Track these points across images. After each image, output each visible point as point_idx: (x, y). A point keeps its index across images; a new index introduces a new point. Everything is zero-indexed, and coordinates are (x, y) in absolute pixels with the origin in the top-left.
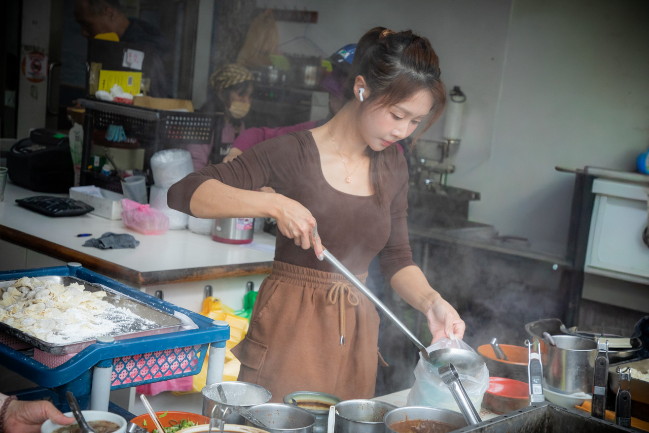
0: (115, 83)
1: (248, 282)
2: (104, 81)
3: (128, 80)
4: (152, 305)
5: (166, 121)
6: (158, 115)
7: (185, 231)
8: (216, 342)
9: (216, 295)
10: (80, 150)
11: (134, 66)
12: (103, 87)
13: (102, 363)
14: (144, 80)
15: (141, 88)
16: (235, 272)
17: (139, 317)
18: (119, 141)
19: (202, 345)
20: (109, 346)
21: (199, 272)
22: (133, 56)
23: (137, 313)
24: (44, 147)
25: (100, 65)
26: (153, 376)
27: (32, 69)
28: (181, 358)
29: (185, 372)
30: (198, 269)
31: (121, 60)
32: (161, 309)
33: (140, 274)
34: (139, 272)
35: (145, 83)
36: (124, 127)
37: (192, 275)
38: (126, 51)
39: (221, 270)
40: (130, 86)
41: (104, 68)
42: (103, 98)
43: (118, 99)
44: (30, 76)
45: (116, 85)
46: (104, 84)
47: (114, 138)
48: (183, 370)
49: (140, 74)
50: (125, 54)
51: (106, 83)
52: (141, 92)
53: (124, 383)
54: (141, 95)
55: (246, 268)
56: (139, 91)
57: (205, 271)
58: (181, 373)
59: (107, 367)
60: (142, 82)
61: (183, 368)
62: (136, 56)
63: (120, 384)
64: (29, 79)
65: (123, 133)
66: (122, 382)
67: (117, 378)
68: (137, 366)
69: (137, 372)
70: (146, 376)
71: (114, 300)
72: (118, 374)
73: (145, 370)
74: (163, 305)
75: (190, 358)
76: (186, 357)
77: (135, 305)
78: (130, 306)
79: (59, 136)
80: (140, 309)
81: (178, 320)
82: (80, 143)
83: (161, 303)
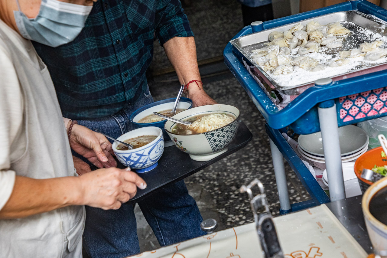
53: (357, 118)
63: (352, 119)
66: (354, 117)
67: (348, 114)
68: (368, 101)
69: (370, 106)
70: (381, 109)
71: (380, 30)
72: (348, 111)
73: (379, 104)
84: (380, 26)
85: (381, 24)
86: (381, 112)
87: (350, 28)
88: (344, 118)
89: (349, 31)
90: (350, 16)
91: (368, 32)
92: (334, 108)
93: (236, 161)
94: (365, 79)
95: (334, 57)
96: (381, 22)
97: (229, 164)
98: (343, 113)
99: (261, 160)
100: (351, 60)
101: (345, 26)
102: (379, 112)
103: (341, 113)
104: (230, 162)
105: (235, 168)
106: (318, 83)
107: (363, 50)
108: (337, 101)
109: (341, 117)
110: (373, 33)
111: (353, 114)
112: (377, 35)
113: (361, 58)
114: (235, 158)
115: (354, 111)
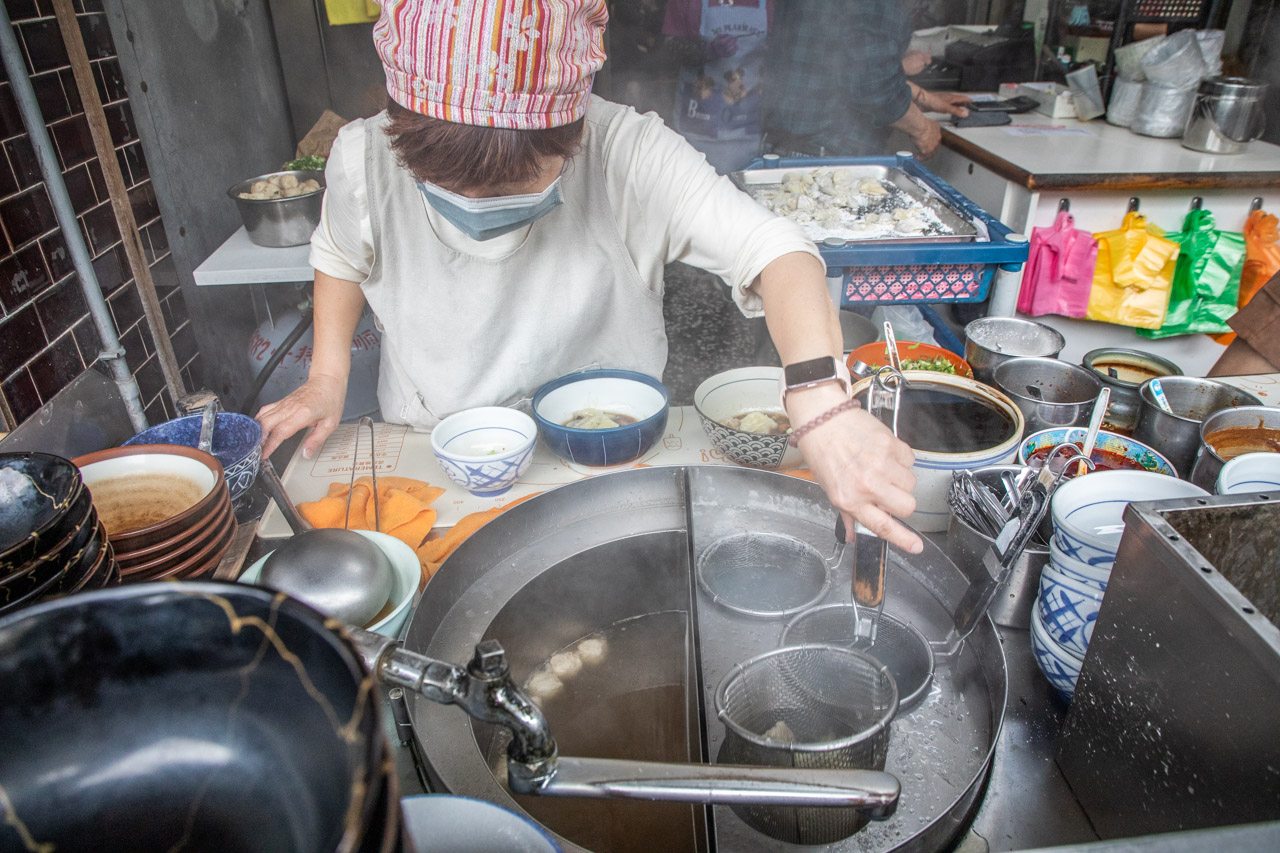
4: (956, 207)
7: (1100, 125)
8: (1008, 264)
9: (1143, 209)
16: (1167, 182)
17: (938, 221)
19: (986, 265)
20: (835, 250)
21: (1114, 178)
23: (939, 216)
26: (909, 297)
28: (952, 278)
29: (957, 298)
30: (1113, 175)
32: (963, 212)
33: (1031, 176)
34: (1030, 173)
37: (1103, 181)
39: (1148, 179)
47: (1075, 21)
48: (956, 295)
53: (866, 299)
55: (1187, 179)
57: (1123, 178)
58: (953, 297)
59: (833, 277)
61: (956, 292)
63: (860, 300)
66: (864, 297)
67: (857, 292)
68: (886, 280)
69: (885, 288)
70: (897, 294)
71: (923, 199)
72: (857, 287)
73: (897, 287)
74: (966, 207)
75: (966, 280)
76: (960, 280)
77: (940, 206)
78: (935, 206)
79: (1027, 27)
80: (943, 211)
81: (975, 228)
82: (1043, 33)
83: (965, 204)
84: (924, 194)
85: (925, 191)
86: (897, 298)
87: (889, 189)
88: (852, 295)
89: (885, 192)
90: (891, 175)
91: (908, 199)
92: (841, 279)
93: (713, 346)
94: (886, 249)
95: (859, 218)
97: (703, 348)
98: (851, 289)
99: (746, 352)
100: (878, 227)
101: (883, 185)
102: (895, 296)
103: (849, 289)
104: (706, 346)
105: (709, 355)
106: (828, 243)
107: (896, 217)
108: (845, 271)
109: (848, 294)
110: (914, 201)
111: (864, 293)
112: (918, 204)
113: (891, 227)
114: (713, 342)
115: (865, 289)
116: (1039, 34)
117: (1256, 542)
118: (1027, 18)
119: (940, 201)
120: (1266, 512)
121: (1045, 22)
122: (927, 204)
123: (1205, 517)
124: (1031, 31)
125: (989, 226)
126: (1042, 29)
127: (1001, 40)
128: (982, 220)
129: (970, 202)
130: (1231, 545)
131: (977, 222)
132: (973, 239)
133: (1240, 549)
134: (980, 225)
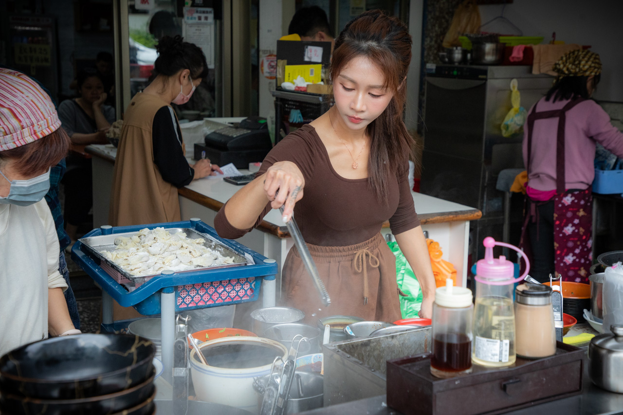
0: (299, 75)
1: (387, 235)
2: (289, 74)
3: (309, 72)
4: (233, 248)
5: (329, 103)
6: (321, 99)
8: (268, 276)
10: (274, 132)
11: (314, 60)
12: (289, 79)
13: (165, 290)
14: (324, 70)
15: (322, 77)
18: (297, 122)
19: (255, 278)
20: (169, 277)
22: (313, 51)
24: (249, 131)
25: (285, 61)
26: (215, 302)
27: (269, 68)
28: (238, 288)
29: (243, 299)
31: (303, 55)
32: (238, 251)
33: (279, 228)
34: (278, 226)
35: (325, 73)
36: (301, 110)
38: (307, 48)
40: (312, 76)
41: (288, 64)
42: (288, 88)
43: (299, 88)
44: (268, 75)
45: (299, 76)
46: (289, 76)
47: (294, 120)
48: (241, 298)
49: (320, 66)
50: (306, 50)
51: (291, 75)
52: (322, 80)
54: (322, 83)
56: (320, 80)
58: (239, 299)
59: (169, 293)
60: (322, 72)
61: (241, 296)
62: (316, 51)
63: (186, 306)
64: (267, 77)
65: (300, 115)
66: (188, 305)
67: (183, 302)
68: (200, 293)
69: (200, 298)
70: (208, 301)
71: (211, 246)
72: (184, 299)
73: (206, 296)
74: (239, 248)
75: (246, 289)
76: (242, 288)
77: (222, 249)
78: (220, 249)
79: (262, 122)
80: (225, 252)
81: (245, 259)
82: (274, 126)
83: (239, 246)
84: (211, 243)
85: (212, 241)
86: (208, 303)
88: (181, 304)
92: (174, 294)
96: (212, 240)
98: (180, 301)
102: (206, 303)
103: (178, 299)
106: (164, 273)
108: (176, 289)
109: (178, 304)
111: (187, 302)
112: (209, 250)
115: (188, 300)
116: (271, 127)
117: (374, 357)
118: (261, 115)
119: (222, 246)
120: (373, 342)
121: (274, 119)
122: (214, 249)
123: (351, 347)
124: (266, 125)
125: (253, 257)
126: (273, 124)
127: (245, 132)
128: (250, 254)
129: (241, 245)
130: (365, 359)
131: (247, 255)
132: (246, 264)
133: (369, 360)
134: (248, 257)
